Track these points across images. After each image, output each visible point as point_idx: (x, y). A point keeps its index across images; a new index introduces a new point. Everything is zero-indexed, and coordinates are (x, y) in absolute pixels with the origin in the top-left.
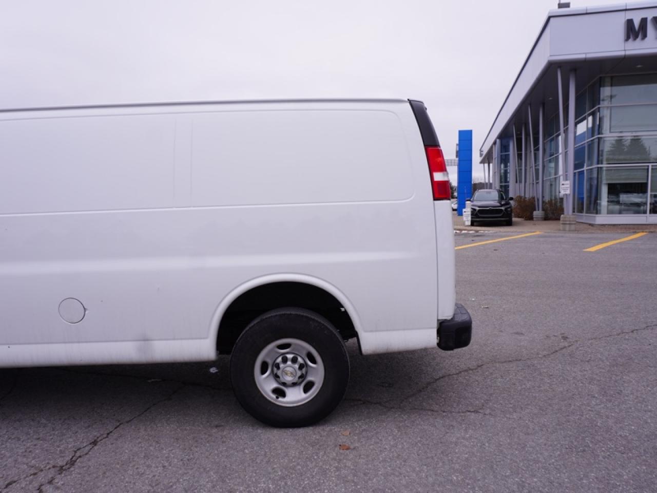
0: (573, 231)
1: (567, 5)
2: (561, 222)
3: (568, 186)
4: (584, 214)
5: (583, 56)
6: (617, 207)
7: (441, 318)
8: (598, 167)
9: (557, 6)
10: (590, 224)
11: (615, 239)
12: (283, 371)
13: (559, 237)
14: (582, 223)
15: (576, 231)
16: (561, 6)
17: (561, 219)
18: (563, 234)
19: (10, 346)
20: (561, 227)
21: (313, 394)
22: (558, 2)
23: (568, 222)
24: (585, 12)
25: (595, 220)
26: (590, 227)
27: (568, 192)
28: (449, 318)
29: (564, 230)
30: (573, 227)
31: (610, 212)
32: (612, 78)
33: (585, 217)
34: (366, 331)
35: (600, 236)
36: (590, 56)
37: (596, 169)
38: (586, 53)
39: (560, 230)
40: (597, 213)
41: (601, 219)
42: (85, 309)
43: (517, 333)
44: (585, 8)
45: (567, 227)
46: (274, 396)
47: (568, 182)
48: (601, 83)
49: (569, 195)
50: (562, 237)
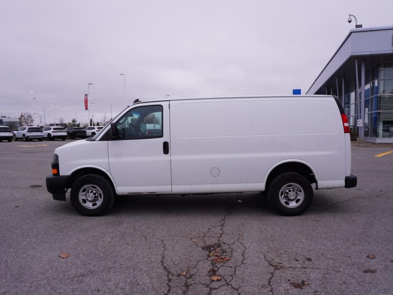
0: (364, 146)
1: (360, 26)
2: (357, 142)
3: (361, 122)
4: (369, 137)
5: (370, 53)
6: (388, 134)
7: (347, 176)
8: (377, 112)
9: (355, 27)
10: (373, 143)
11: (389, 151)
12: (290, 195)
13: (358, 149)
14: (368, 142)
15: (366, 146)
16: (357, 26)
17: (358, 140)
18: (359, 148)
19: (191, 185)
20: (358, 144)
21: (299, 204)
22: (355, 24)
23: (361, 142)
24: (371, 30)
25: (376, 141)
26: (373, 144)
27: (361, 125)
28: (349, 176)
29: (359, 146)
30: (364, 144)
31: (384, 136)
32: (384, 64)
33: (370, 139)
34: (320, 180)
35: (380, 149)
36: (373, 53)
37: (376, 113)
38: (371, 52)
39: (356, 146)
40: (377, 137)
41: (379, 140)
42: (220, 172)
43: (359, 189)
44: (371, 28)
45: (361, 144)
46: (285, 204)
47: (361, 120)
48: (379, 66)
49: (362, 127)
50: (359, 149)
